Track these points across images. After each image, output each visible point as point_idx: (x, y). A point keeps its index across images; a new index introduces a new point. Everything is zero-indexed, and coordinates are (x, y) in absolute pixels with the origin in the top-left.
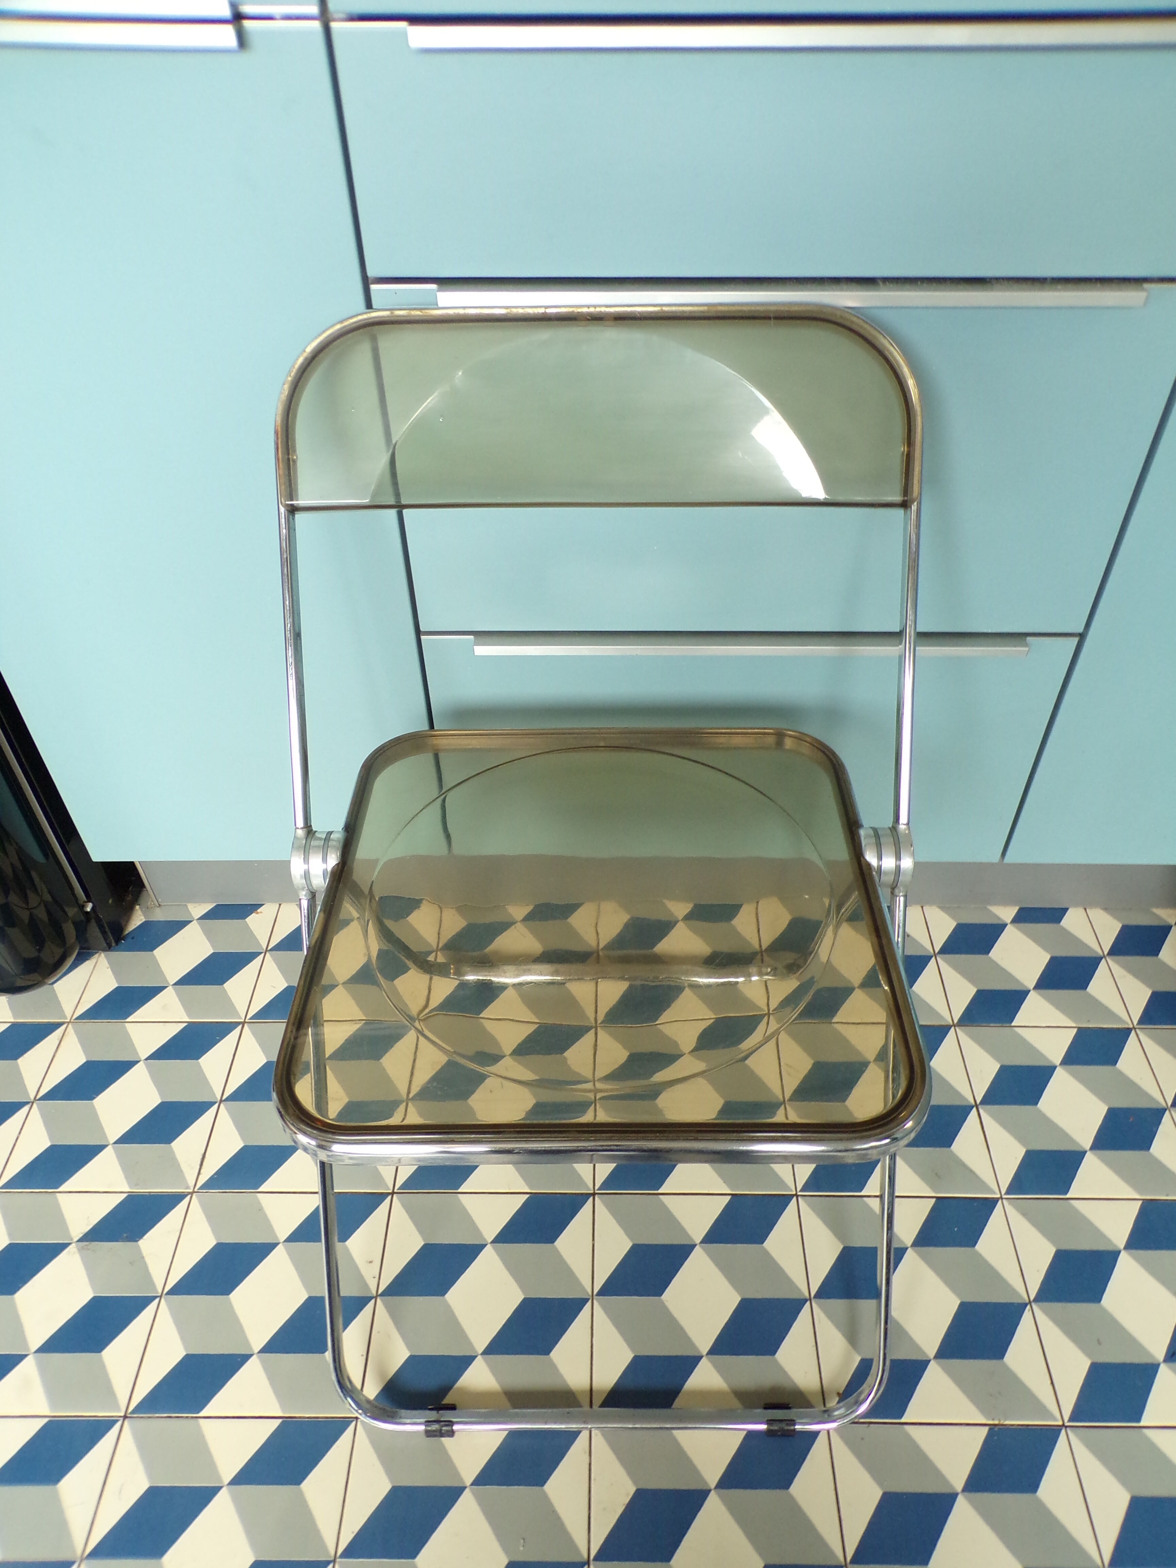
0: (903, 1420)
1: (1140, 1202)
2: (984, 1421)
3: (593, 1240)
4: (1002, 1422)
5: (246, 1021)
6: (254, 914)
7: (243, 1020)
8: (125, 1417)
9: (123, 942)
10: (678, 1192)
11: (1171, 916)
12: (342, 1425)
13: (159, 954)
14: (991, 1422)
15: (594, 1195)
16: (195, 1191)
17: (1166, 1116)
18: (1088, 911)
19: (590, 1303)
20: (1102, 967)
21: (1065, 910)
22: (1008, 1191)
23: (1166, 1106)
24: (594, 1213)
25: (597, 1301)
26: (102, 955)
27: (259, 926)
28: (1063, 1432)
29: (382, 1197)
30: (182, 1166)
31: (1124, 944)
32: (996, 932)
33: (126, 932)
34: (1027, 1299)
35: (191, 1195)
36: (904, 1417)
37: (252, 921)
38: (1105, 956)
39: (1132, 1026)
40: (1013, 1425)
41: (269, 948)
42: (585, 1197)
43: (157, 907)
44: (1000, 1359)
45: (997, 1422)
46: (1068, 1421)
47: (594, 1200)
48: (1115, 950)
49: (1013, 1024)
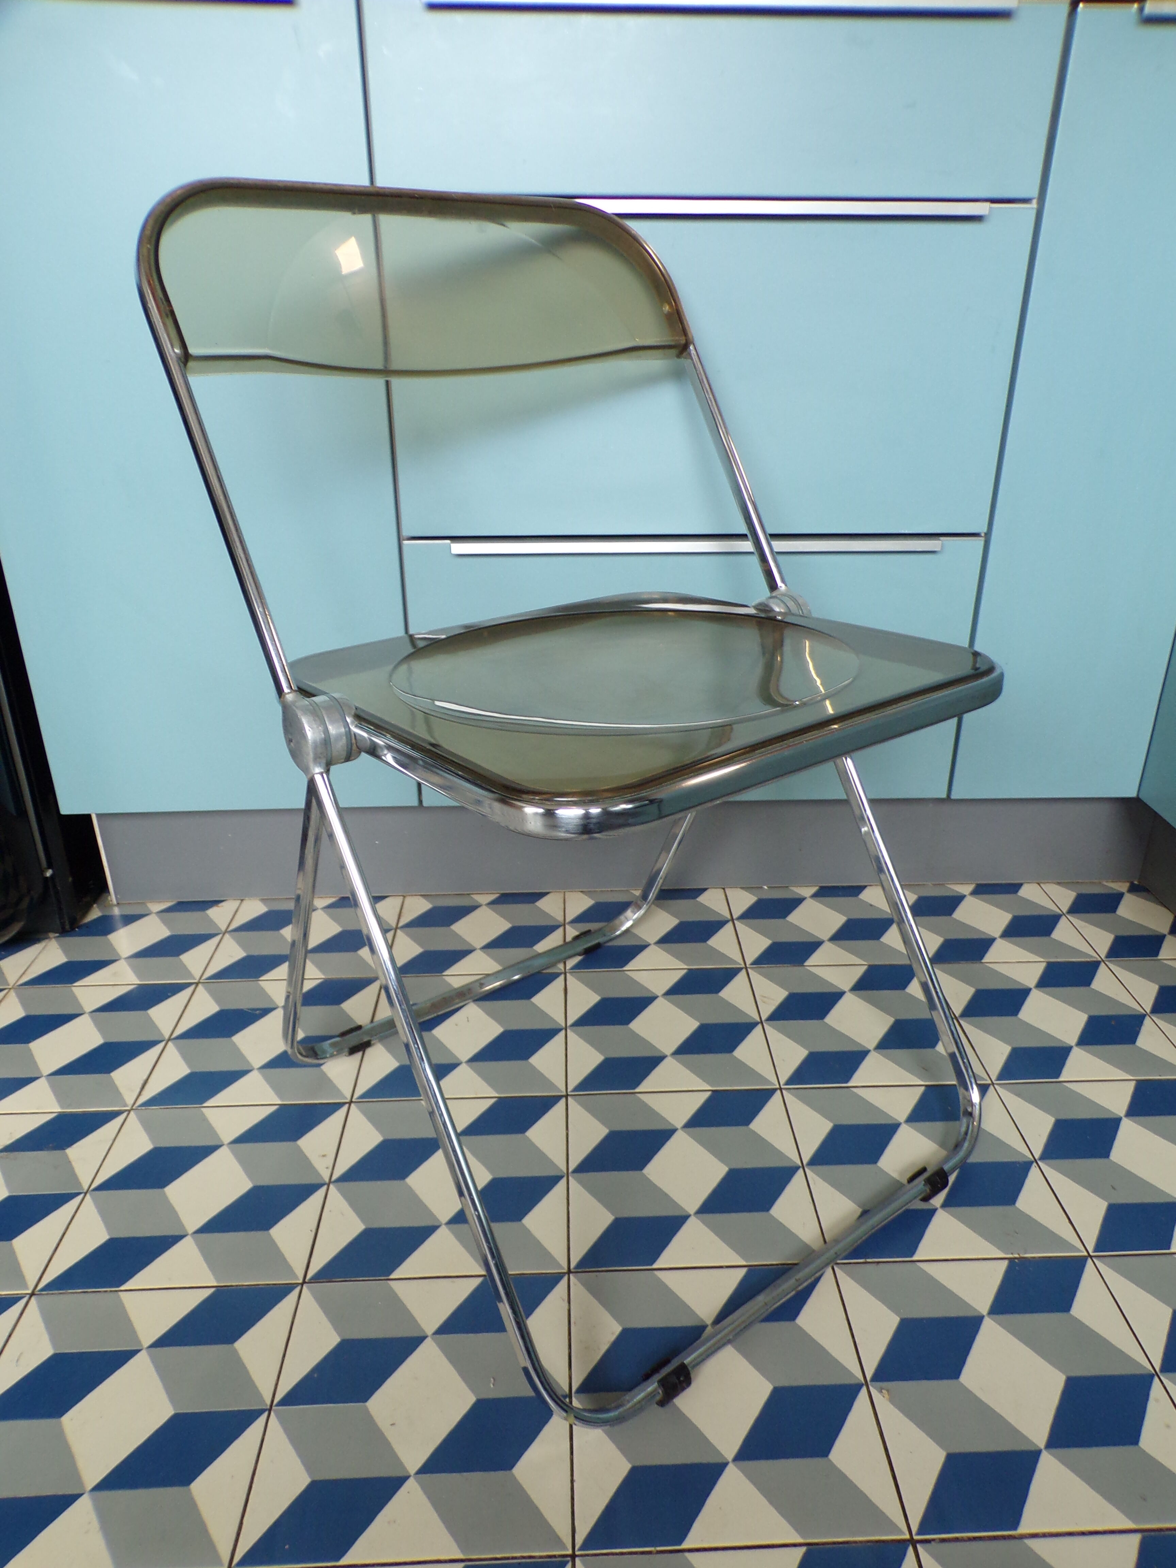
0: (914, 1259)
1: (1135, 1082)
2: (1003, 1256)
3: (567, 1130)
4: (1022, 1255)
5: (201, 981)
6: (214, 908)
7: (196, 981)
8: (32, 1294)
9: (77, 929)
10: (656, 1091)
11: (1122, 887)
12: (286, 1290)
13: (113, 937)
14: (1011, 1256)
15: (567, 1096)
16: (134, 1108)
17: (1147, 1021)
18: (1042, 885)
19: (564, 1180)
20: (1063, 922)
21: (1020, 885)
22: (999, 1079)
23: (1145, 1013)
24: (567, 1109)
25: (573, 1177)
26: (53, 940)
27: (220, 915)
28: (1089, 1260)
29: (338, 1106)
30: (122, 1090)
31: (1082, 906)
32: (956, 901)
33: (81, 923)
34: (1031, 1157)
35: (129, 1111)
36: (915, 1256)
37: (212, 912)
38: (1064, 914)
39: (1100, 959)
40: (1034, 1257)
41: (229, 930)
42: (558, 1098)
43: (115, 905)
44: (1012, 1205)
45: (1017, 1256)
46: (1093, 1253)
47: (567, 1100)
48: (1073, 910)
49: (983, 961)
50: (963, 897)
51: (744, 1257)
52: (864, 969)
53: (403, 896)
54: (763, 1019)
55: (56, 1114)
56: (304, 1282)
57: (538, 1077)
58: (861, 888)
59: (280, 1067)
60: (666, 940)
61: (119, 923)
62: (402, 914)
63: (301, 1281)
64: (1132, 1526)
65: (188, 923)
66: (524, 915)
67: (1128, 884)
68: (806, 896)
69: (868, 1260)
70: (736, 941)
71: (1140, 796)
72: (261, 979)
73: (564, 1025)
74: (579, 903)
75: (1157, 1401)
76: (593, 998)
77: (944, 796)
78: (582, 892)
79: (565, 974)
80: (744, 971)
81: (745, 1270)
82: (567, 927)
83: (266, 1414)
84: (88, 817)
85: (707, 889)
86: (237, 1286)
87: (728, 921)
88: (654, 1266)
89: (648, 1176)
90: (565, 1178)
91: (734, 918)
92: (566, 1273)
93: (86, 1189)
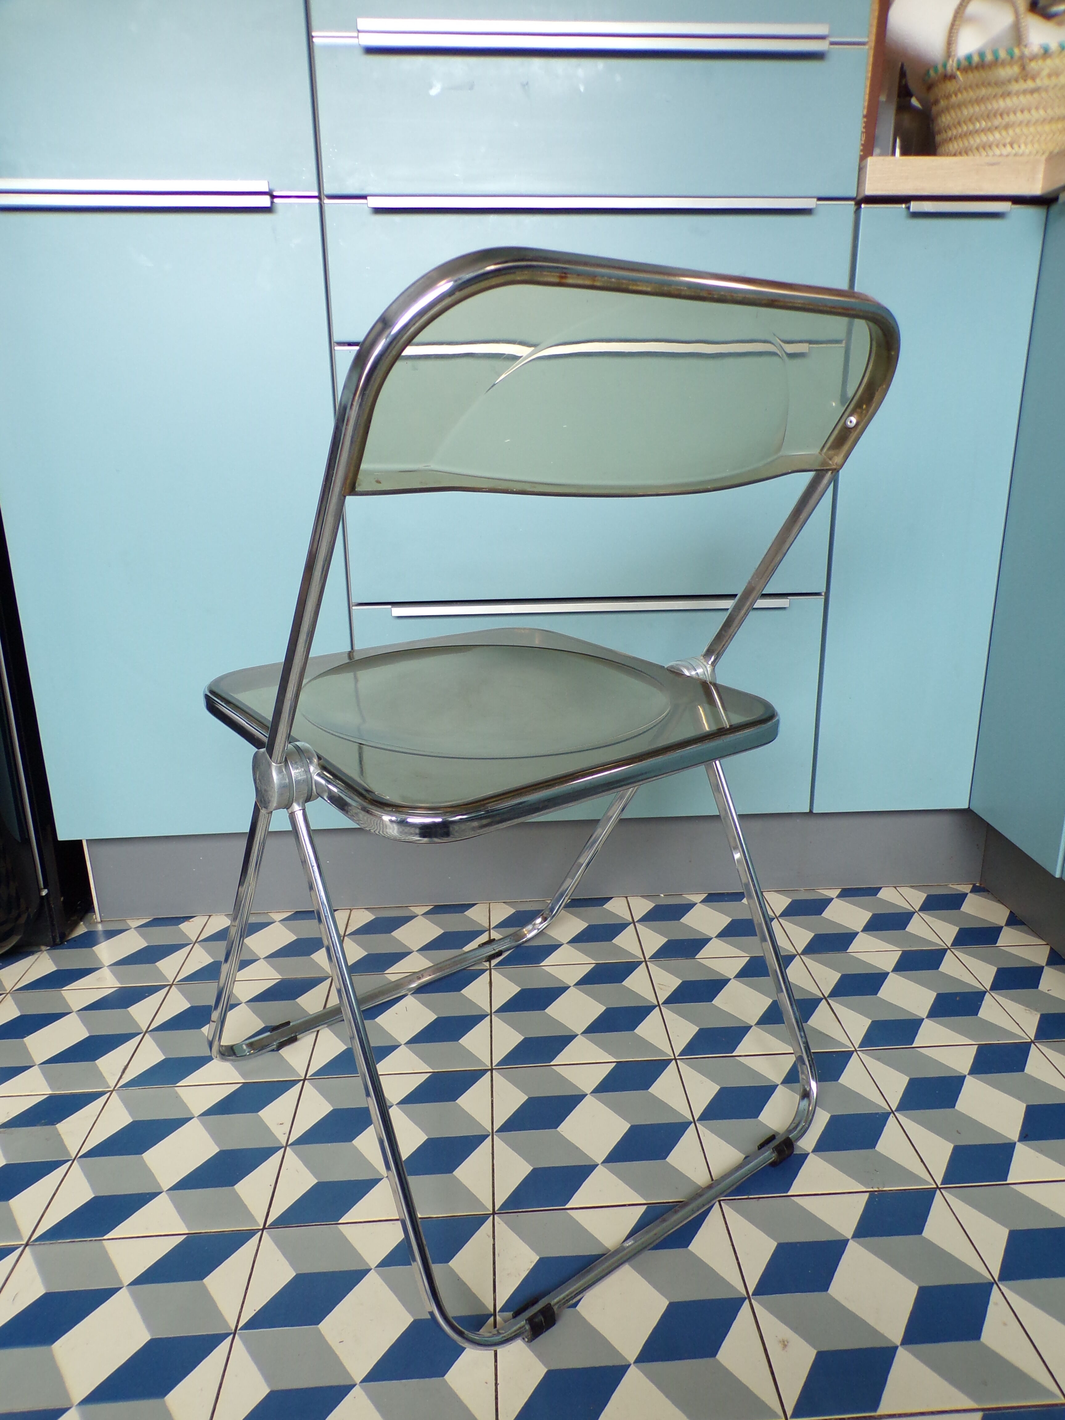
0: (789, 1194)
1: (977, 1046)
2: (865, 1189)
3: (492, 1096)
4: (880, 1189)
5: (174, 983)
6: (186, 923)
7: (170, 983)
8: (27, 1245)
9: (65, 943)
10: (567, 1063)
11: (966, 888)
12: (248, 1235)
13: (97, 949)
14: (872, 1190)
15: (492, 1070)
16: (116, 1089)
17: (987, 997)
18: (898, 888)
19: (489, 1139)
20: (916, 918)
21: (879, 889)
22: (860, 1047)
23: (985, 990)
24: (492, 1080)
25: (497, 1136)
26: (45, 952)
27: (190, 929)
28: (938, 1191)
29: (293, 1083)
30: (106, 1075)
31: (932, 904)
32: (824, 903)
33: (68, 939)
34: (889, 1109)
35: (112, 1092)
36: (789, 1192)
37: (184, 926)
38: (916, 912)
39: (947, 947)
40: (891, 1190)
41: (198, 940)
42: (485, 1071)
43: (99, 923)
44: (872, 1149)
45: (877, 1189)
46: (941, 1184)
47: (492, 1073)
48: (924, 908)
49: (848, 951)
50: (830, 900)
51: (643, 1196)
52: (746, 960)
53: (350, 909)
54: (660, 1003)
55: (46, 1096)
56: (264, 1228)
57: (469, 1055)
58: (742, 894)
60: (577, 940)
61: (101, 937)
62: (350, 924)
63: (261, 1227)
64: (975, 1406)
65: (162, 936)
66: (454, 923)
67: (971, 886)
68: (696, 902)
69: (750, 1196)
70: (637, 939)
71: (971, 808)
73: (489, 1012)
74: (502, 912)
75: (996, 1304)
76: (515, 989)
77: (808, 810)
78: (504, 902)
79: (490, 970)
80: (644, 963)
81: (644, 1207)
82: (492, 931)
83: (231, 1336)
84: (80, 842)
85: (612, 898)
86: (206, 1233)
87: (630, 924)
88: (567, 1206)
89: (562, 1133)
90: (490, 1137)
91: (635, 921)
92: (491, 1214)
93: (74, 1157)
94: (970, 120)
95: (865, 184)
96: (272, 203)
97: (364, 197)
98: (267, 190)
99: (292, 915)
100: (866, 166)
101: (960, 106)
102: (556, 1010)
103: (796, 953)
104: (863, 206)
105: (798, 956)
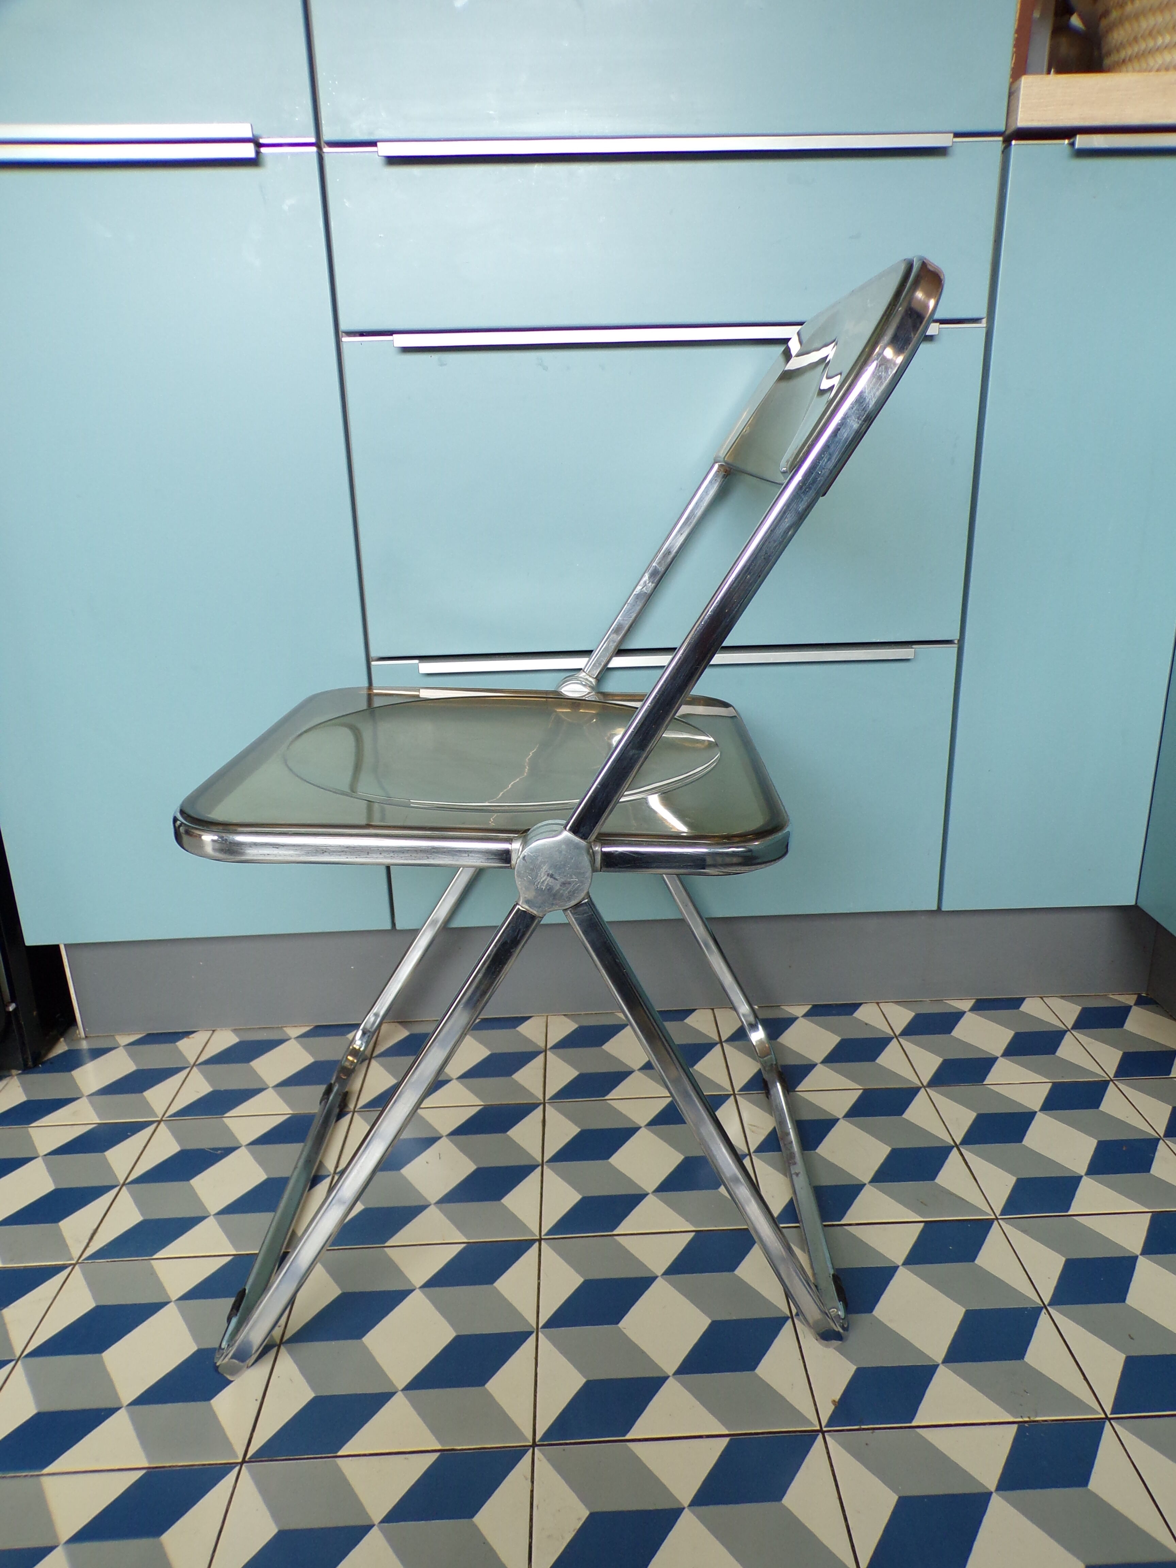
0: (914, 1424)
1: (1150, 1214)
2: (1012, 1419)
3: (539, 1278)
4: (1032, 1419)
5: (164, 1119)
6: (185, 1039)
7: (159, 1119)
9: (40, 1066)
10: (635, 1232)
11: (1129, 999)
12: (221, 1471)
13: (77, 1073)
14: (1021, 1420)
15: (540, 1240)
16: (80, 1261)
17: (1161, 1145)
18: (1044, 998)
19: (534, 1336)
20: (1068, 1038)
21: (1022, 1000)
22: (1002, 1214)
23: (1159, 1137)
24: (540, 1255)
25: (542, 1333)
26: (16, 1077)
27: (189, 1048)
28: (1107, 1423)
30: (69, 1242)
31: (1087, 1021)
32: (955, 1017)
33: (44, 1060)
34: (1041, 1303)
35: (74, 1265)
36: (914, 1421)
37: (183, 1045)
38: (1069, 1030)
39: (1109, 1079)
40: (1046, 1421)
41: (197, 1063)
42: (530, 1243)
43: (83, 1039)
44: (1020, 1359)
45: (1027, 1419)
46: (1111, 1414)
47: (540, 1245)
48: (1079, 1025)
49: (985, 1083)
50: (962, 1014)
51: (724, 1422)
52: (857, 1094)
54: (751, 1151)
56: (244, 1461)
57: (514, 1221)
58: (856, 1006)
59: (238, 1212)
60: (649, 1067)
61: (85, 1058)
62: (378, 1042)
63: (240, 1460)
65: (155, 1057)
66: (504, 1042)
67: (1135, 997)
68: (798, 1015)
69: (863, 1427)
70: (724, 1065)
71: (1139, 904)
72: (226, 1115)
73: (540, 1161)
74: (562, 1028)
76: (573, 1131)
77: (935, 908)
78: (564, 1015)
79: (544, 1104)
80: (732, 1097)
81: (726, 1440)
82: (548, 1052)
84: (57, 947)
85: (695, 1010)
86: (170, 1467)
87: (716, 1044)
88: (628, 1437)
89: (625, 1331)
90: (534, 1335)
91: (723, 1040)
92: (530, 1446)
93: (18, 1355)
94: (1150, 33)
95: (1017, 114)
96: (258, 153)
97: (373, 144)
98: (250, 135)
99: (311, 1029)
100: (1018, 89)
101: (1137, 16)
102: (622, 1159)
103: (921, 1086)
104: (1014, 142)
105: (923, 1089)
